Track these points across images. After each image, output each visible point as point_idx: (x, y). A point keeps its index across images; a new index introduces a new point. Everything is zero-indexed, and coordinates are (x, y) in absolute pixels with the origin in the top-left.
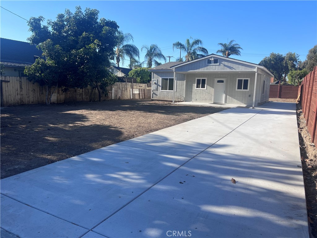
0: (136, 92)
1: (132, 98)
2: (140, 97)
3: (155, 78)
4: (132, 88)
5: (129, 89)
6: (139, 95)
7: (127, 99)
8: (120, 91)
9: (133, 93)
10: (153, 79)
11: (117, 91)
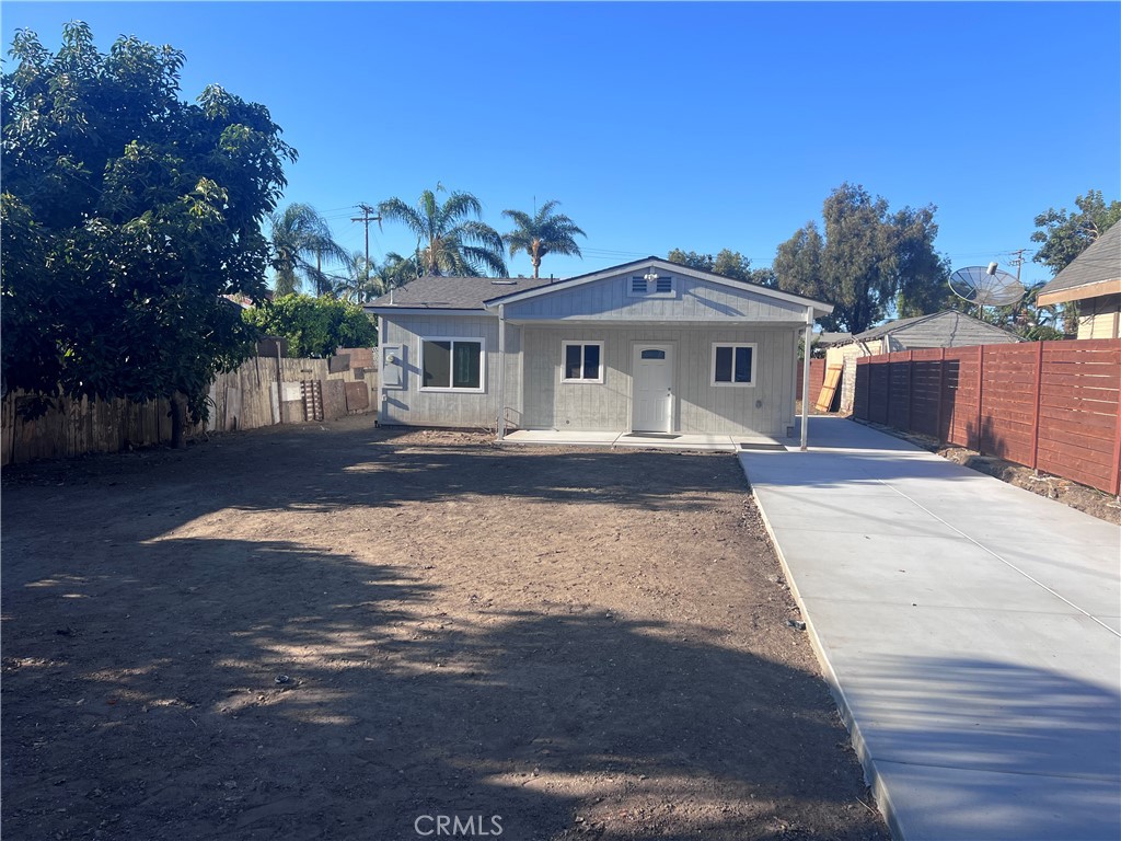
0: (293, 393)
1: (278, 420)
2: (306, 413)
3: (391, 340)
4: (278, 380)
5: (268, 383)
6: (305, 408)
7: (262, 424)
8: (234, 394)
9: (284, 399)
10: (385, 341)
11: (225, 394)
